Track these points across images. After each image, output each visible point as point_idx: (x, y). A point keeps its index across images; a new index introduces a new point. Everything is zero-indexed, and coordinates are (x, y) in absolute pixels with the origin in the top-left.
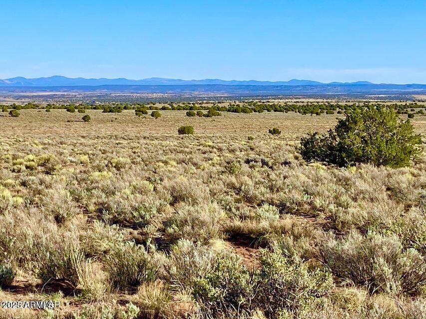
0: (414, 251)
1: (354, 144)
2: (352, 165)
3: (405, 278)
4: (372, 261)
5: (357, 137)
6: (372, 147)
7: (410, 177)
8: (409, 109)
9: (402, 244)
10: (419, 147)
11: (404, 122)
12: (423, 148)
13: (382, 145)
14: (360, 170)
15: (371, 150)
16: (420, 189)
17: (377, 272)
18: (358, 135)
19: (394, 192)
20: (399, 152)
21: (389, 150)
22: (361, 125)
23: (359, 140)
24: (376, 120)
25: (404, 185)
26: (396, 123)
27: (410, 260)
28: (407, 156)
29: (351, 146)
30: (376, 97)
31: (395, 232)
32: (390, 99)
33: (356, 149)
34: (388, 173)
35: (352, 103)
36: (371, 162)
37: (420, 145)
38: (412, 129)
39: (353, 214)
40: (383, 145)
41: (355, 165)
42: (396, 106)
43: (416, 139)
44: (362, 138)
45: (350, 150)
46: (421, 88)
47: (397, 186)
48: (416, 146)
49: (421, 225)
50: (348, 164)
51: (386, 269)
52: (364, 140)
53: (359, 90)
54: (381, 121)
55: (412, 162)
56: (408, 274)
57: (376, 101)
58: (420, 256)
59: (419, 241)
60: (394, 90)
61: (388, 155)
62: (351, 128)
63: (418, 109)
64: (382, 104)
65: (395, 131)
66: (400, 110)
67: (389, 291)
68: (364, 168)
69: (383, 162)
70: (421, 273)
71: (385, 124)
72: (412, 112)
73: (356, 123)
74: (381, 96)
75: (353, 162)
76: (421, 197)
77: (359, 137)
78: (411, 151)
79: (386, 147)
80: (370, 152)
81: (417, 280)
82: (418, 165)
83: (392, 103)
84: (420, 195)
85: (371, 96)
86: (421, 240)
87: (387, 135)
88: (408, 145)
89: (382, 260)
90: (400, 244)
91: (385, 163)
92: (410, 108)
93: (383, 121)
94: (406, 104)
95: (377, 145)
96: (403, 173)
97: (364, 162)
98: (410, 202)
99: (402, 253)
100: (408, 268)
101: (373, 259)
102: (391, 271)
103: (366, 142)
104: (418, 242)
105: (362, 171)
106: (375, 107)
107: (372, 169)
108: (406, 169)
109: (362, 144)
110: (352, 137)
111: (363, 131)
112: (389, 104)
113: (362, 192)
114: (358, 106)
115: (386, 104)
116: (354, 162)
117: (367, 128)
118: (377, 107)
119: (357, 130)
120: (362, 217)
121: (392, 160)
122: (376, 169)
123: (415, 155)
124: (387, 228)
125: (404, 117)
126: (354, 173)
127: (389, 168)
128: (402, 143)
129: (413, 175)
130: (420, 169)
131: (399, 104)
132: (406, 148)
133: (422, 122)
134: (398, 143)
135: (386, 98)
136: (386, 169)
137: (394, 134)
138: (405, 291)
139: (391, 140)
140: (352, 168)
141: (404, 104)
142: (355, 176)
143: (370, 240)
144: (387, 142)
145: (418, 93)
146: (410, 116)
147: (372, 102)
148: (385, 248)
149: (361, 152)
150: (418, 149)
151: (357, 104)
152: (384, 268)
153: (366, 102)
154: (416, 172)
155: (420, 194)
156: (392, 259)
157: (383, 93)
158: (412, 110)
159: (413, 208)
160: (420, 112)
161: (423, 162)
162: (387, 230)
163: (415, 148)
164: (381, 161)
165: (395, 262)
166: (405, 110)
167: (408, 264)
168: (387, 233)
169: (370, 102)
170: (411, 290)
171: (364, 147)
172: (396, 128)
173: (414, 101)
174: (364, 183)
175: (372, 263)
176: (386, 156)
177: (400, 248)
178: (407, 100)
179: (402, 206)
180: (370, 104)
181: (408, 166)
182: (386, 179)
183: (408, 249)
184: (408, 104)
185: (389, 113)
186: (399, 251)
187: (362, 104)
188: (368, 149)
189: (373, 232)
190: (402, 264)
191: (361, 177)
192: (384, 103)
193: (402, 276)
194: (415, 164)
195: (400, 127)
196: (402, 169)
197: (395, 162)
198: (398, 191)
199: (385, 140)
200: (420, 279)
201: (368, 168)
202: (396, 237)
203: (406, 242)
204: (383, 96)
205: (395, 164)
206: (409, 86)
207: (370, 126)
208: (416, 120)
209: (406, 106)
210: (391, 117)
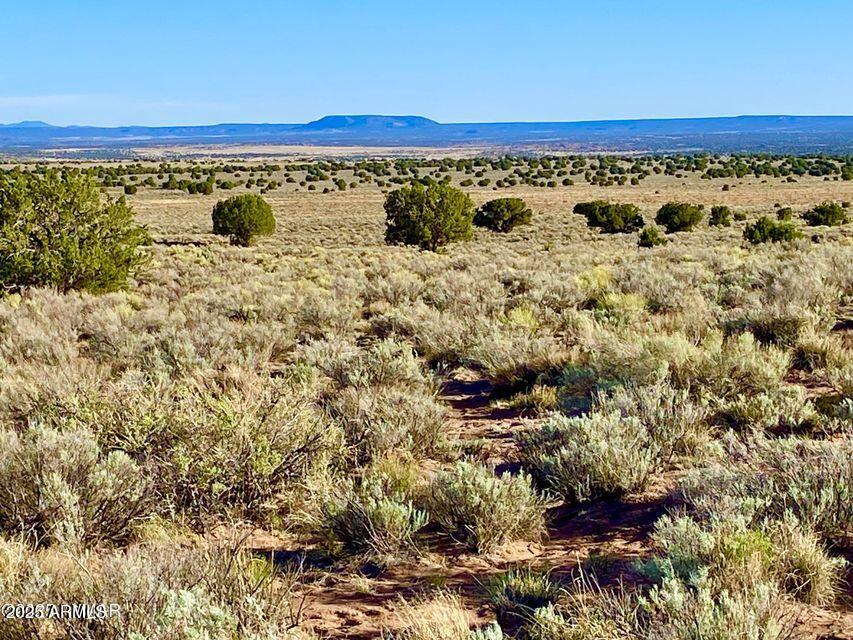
0: (121, 457)
1: (15, 249)
2: (12, 292)
3: (104, 511)
4: (38, 482)
5: (21, 235)
6: (52, 253)
7: (127, 310)
8: (126, 177)
9: (99, 443)
10: (147, 251)
11: (114, 202)
12: (153, 254)
13: (72, 250)
14: (28, 301)
15: (50, 260)
16: (144, 333)
17: (48, 503)
18: (23, 229)
19: (93, 343)
20: (106, 262)
21: (85, 258)
22: (28, 209)
23: (25, 240)
24: (57, 199)
25: (114, 328)
26: (98, 205)
27: (114, 476)
28: (123, 270)
29: (9, 253)
30: (60, 153)
31: (85, 421)
32: (90, 156)
33: (20, 259)
34: (85, 304)
35: (13, 166)
36: (50, 284)
37: (149, 247)
38: (130, 216)
39: (8, 391)
40: (74, 249)
41: (18, 290)
42: (100, 172)
43: (138, 235)
44: (31, 235)
45: (9, 261)
46: (147, 134)
47: (100, 329)
48: (140, 250)
49: (137, 403)
50: (5, 289)
51: (65, 494)
52: (36, 240)
53: (24, 139)
54: (69, 200)
55: (132, 280)
56: (111, 503)
57: (60, 160)
58: (133, 466)
59: (134, 436)
60: (95, 138)
61: (84, 269)
62: (8, 216)
63: (145, 177)
64: (74, 166)
65: (96, 221)
66: (109, 178)
67: (62, 539)
68: (36, 295)
69: (74, 283)
70: (135, 498)
71: (77, 208)
72: (133, 183)
73: (17, 205)
74: (71, 150)
75: (15, 285)
76: (146, 349)
77: (25, 234)
78: (129, 260)
79: (81, 253)
80: (49, 263)
81: (129, 512)
82: (144, 287)
83: (93, 165)
84: (144, 346)
85: (50, 151)
86: (137, 433)
87: (81, 228)
88: (123, 247)
89: (57, 478)
90: (94, 444)
91: (79, 284)
92: (130, 173)
93: (72, 200)
94: (120, 166)
95: (61, 248)
96: (113, 304)
97: (35, 283)
98: (125, 361)
99: (99, 461)
100: (109, 491)
101: (41, 476)
102: (77, 498)
103: (40, 244)
104: (131, 438)
105: (33, 303)
106: (60, 174)
107: (52, 299)
108: (121, 295)
109: (33, 248)
110: (11, 235)
111: (33, 221)
112: (87, 166)
113: (29, 344)
114: (24, 172)
115: (80, 167)
116: (18, 284)
117: (41, 216)
118: (63, 172)
119: (21, 219)
120: (29, 396)
121: (92, 278)
122: (60, 298)
123: (137, 266)
124: (69, 414)
125: (116, 192)
126: (16, 305)
127: (85, 294)
128: (111, 243)
129: (135, 307)
130: (148, 295)
131: (106, 166)
132: (118, 255)
133: (153, 202)
134: (104, 243)
135: (80, 155)
136: (80, 297)
137: (95, 226)
138: (105, 538)
139: (89, 238)
140: (11, 297)
141: (116, 166)
142: (19, 313)
143: (34, 440)
144: (81, 242)
145: (142, 145)
146: (129, 190)
147: (53, 163)
148: (64, 455)
149: (29, 264)
150: (144, 253)
151: (22, 168)
152: (63, 494)
153: (41, 164)
154: (138, 299)
155: (144, 342)
156: (78, 476)
157: (73, 145)
158: (132, 179)
159: (130, 372)
160: (148, 182)
161: (155, 280)
162: (69, 418)
163: (136, 252)
164: (71, 281)
165: (84, 481)
166: (119, 177)
167: (110, 482)
168: (68, 424)
169: (47, 163)
170: (115, 534)
171: (35, 254)
172: (98, 214)
173: (136, 160)
174: (33, 326)
175: (37, 486)
176: (81, 270)
177: (94, 452)
178: (123, 158)
179: (107, 368)
180: (49, 167)
181: (124, 288)
182: (79, 317)
183: (110, 453)
184: (124, 167)
185: (83, 185)
186: (92, 457)
187: (32, 168)
188: (45, 258)
189: (38, 423)
190: (98, 483)
191: (31, 314)
192: (77, 166)
193: (100, 508)
194: (139, 285)
195: (106, 212)
196: (113, 295)
197: (99, 282)
198: (102, 339)
199: (77, 239)
200: (135, 509)
201: (44, 297)
202: (87, 432)
203: (108, 439)
204: (74, 150)
205: (100, 285)
206: (125, 131)
207: (46, 211)
208: (142, 197)
209: (119, 171)
210: (89, 192)
